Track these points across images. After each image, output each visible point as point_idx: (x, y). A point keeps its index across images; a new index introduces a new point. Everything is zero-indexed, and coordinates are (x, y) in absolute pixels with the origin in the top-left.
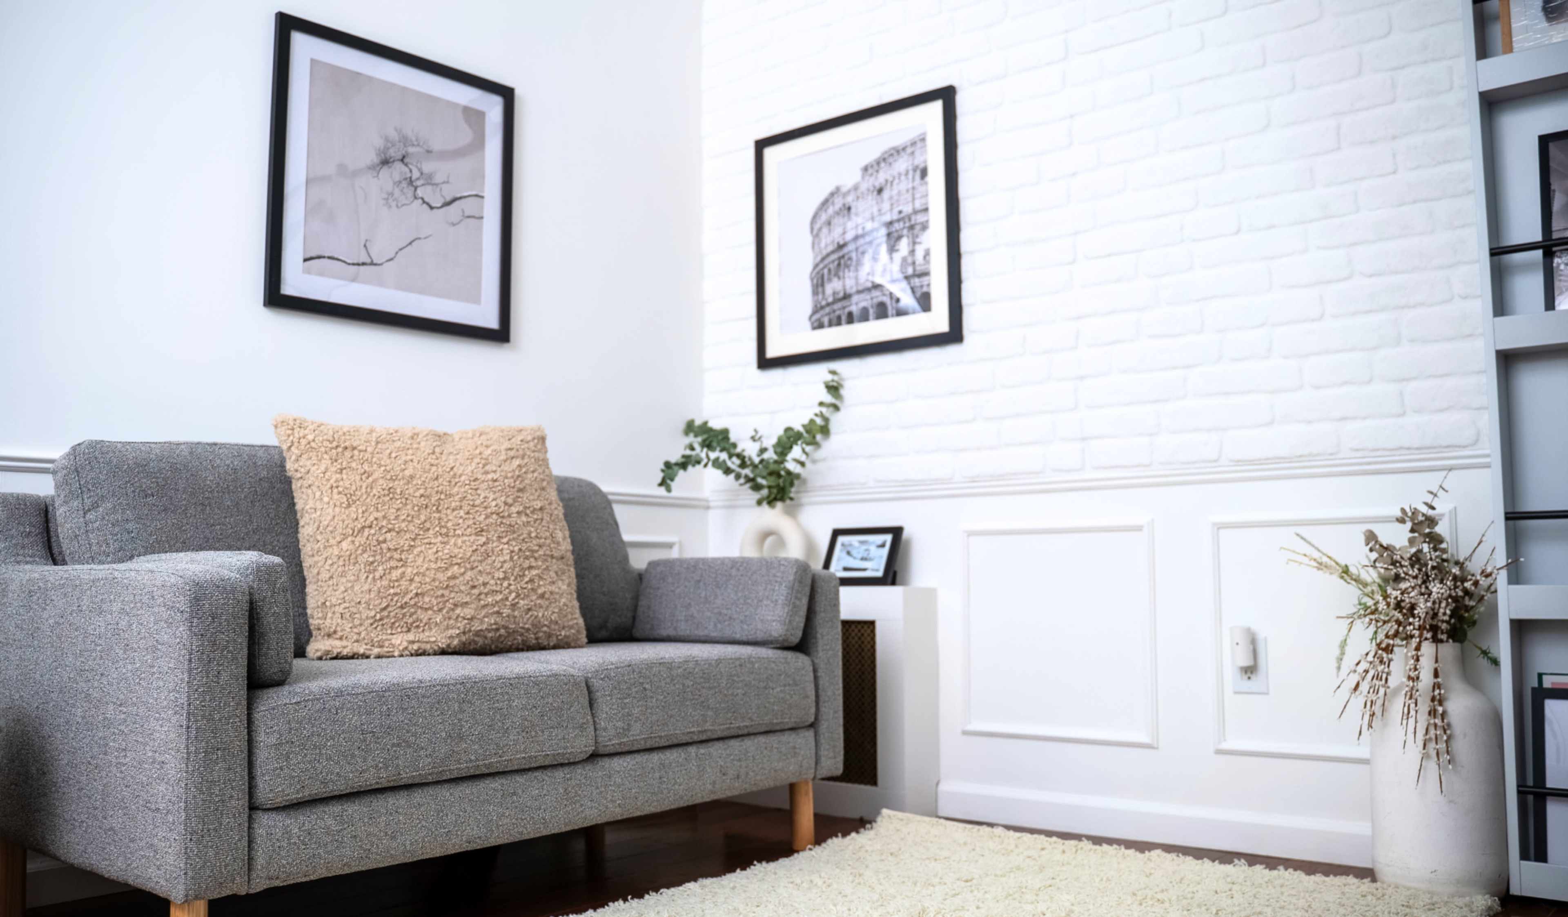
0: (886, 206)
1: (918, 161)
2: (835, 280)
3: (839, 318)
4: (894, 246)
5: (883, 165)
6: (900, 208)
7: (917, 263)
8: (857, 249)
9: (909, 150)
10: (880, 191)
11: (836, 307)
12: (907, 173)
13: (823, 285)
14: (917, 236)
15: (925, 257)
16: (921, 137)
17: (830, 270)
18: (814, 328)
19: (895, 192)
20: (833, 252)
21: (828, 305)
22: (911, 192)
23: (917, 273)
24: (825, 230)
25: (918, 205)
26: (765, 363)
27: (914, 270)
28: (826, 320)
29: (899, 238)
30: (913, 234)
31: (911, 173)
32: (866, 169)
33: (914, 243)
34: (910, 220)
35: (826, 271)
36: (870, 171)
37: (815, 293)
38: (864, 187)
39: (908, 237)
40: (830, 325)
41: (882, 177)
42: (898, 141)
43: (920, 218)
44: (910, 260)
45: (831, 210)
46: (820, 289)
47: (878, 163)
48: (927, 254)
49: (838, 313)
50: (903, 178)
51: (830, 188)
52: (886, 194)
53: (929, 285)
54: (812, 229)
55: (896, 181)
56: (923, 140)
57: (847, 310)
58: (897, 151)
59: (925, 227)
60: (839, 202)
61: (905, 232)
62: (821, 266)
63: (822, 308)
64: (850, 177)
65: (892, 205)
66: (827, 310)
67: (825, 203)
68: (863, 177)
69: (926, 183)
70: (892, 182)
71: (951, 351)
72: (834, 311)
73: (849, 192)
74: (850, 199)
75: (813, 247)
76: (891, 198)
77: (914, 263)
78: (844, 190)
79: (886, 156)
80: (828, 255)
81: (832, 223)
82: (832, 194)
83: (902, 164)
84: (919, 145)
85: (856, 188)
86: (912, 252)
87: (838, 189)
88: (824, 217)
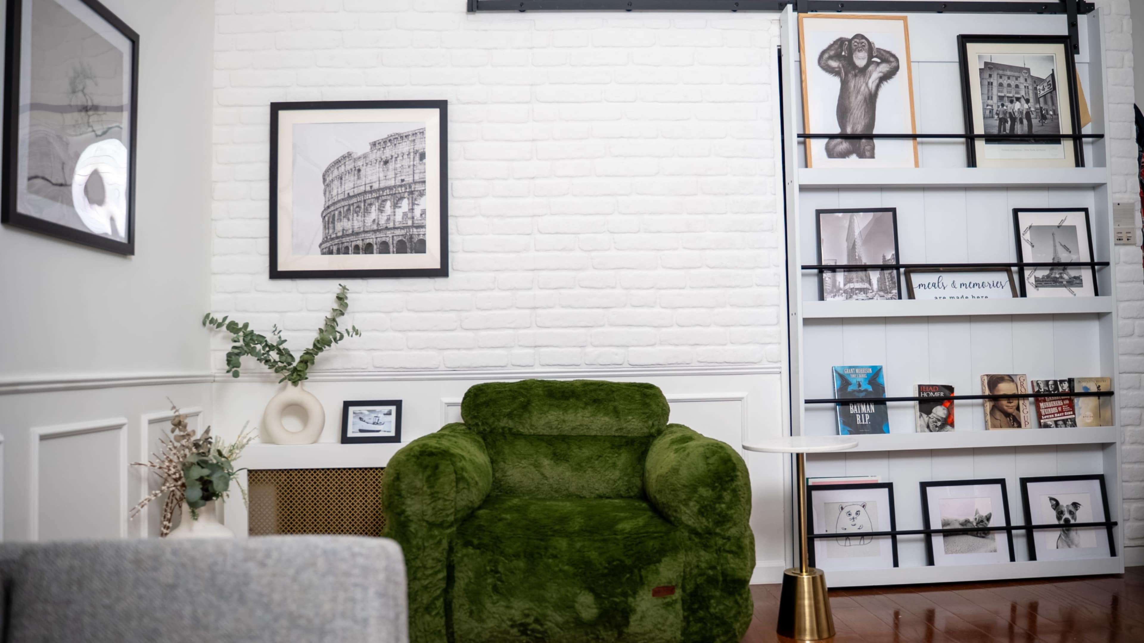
0: (391, 174)
1: (418, 147)
2: (345, 220)
3: (347, 248)
4: (397, 204)
5: (389, 144)
6: (403, 178)
7: (415, 218)
8: (365, 201)
9: (411, 138)
10: (386, 162)
11: (344, 240)
12: (409, 154)
13: (333, 222)
14: (415, 200)
15: (421, 215)
16: (421, 131)
17: (340, 212)
18: (323, 253)
19: (398, 166)
20: (343, 200)
21: (337, 238)
22: (412, 167)
23: (415, 225)
24: (336, 183)
25: (417, 178)
26: (275, 274)
27: (413, 223)
28: (335, 248)
29: (402, 198)
30: (412, 197)
31: (412, 154)
32: (374, 144)
33: (413, 204)
34: (410, 187)
35: (337, 213)
36: (378, 146)
37: (326, 227)
38: (372, 157)
39: (408, 199)
40: (338, 252)
41: (388, 153)
42: (403, 130)
43: (418, 187)
44: (410, 215)
45: (342, 169)
46: (331, 225)
47: (385, 142)
48: (423, 213)
49: (346, 244)
50: (405, 156)
51: (344, 152)
52: (391, 166)
53: (424, 235)
54: (324, 180)
55: (400, 158)
56: (423, 133)
57: (354, 244)
58: (402, 137)
59: (422, 194)
60: (350, 165)
61: (406, 195)
62: (332, 208)
63: (332, 239)
64: (361, 148)
65: (396, 174)
66: (336, 241)
67: (338, 162)
68: (372, 151)
69: (425, 164)
70: (396, 158)
71: (439, 282)
72: (342, 243)
73: (360, 158)
74: (360, 163)
75: (325, 194)
76: (395, 169)
77: (413, 218)
78: (355, 156)
79: (392, 138)
80: (339, 201)
81: (343, 179)
82: (344, 157)
83: (405, 147)
84: (419, 136)
85: (365, 156)
86: (412, 210)
87: (349, 155)
88: (336, 173)
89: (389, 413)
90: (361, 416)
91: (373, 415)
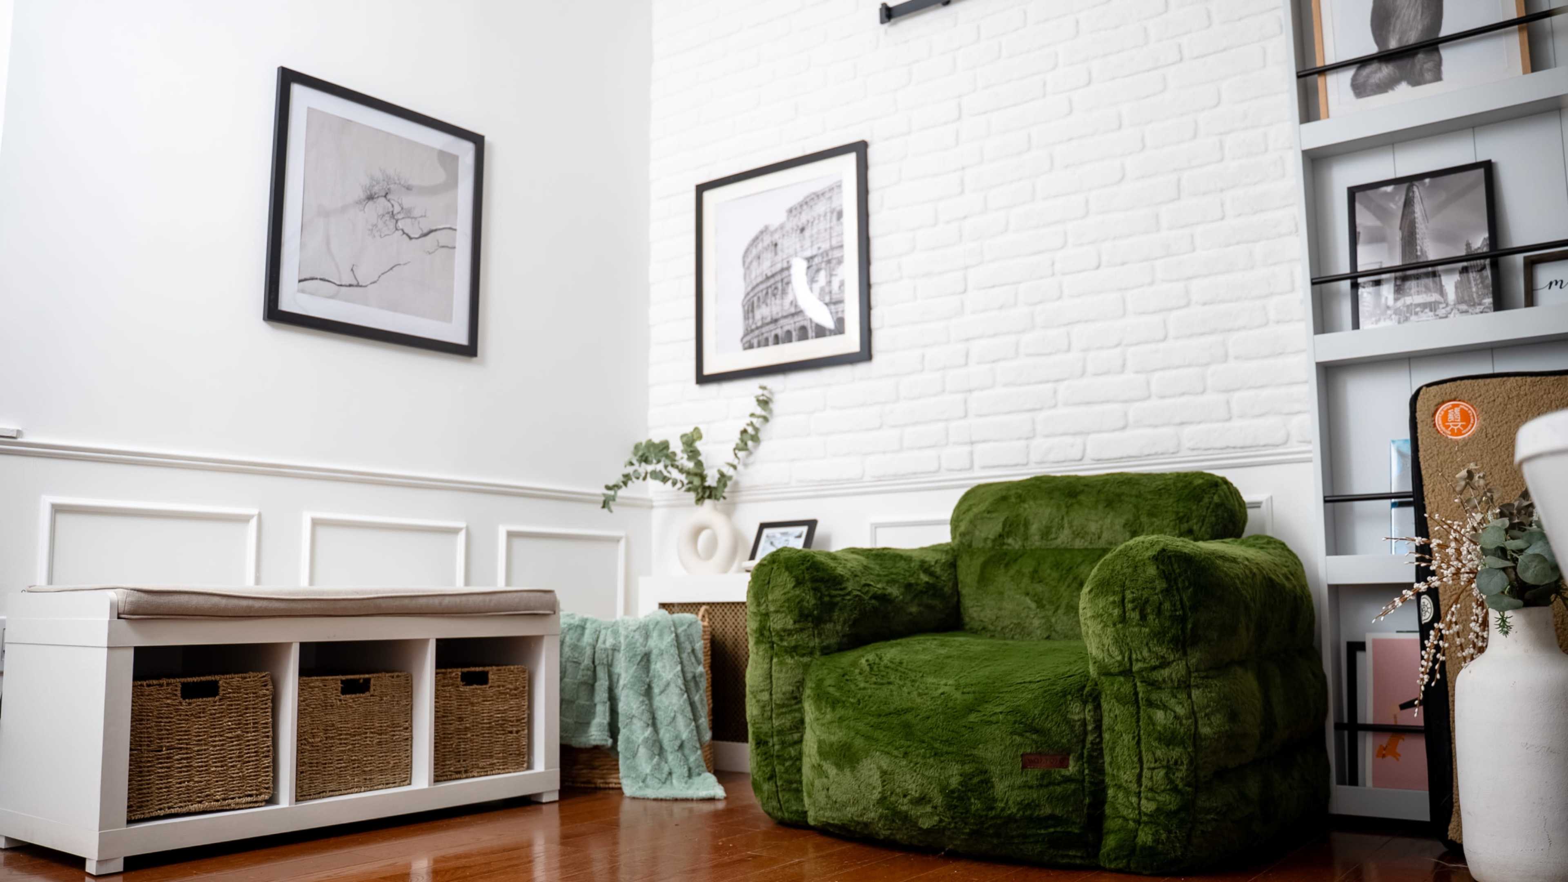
0: (807, 243)
1: (835, 204)
2: (764, 306)
3: (767, 339)
4: (813, 278)
5: (805, 207)
6: (819, 245)
7: (833, 292)
8: (782, 280)
9: (827, 195)
10: (802, 230)
11: (764, 330)
12: (825, 215)
13: (753, 311)
14: (833, 269)
15: (840, 287)
16: (839, 184)
17: (759, 298)
18: (745, 349)
19: (815, 231)
20: (762, 282)
21: (757, 328)
22: (828, 231)
23: (834, 301)
24: (755, 264)
25: (834, 243)
26: (702, 379)
27: (831, 299)
28: (755, 342)
29: (818, 270)
30: (830, 268)
31: (829, 215)
32: (790, 211)
33: (831, 275)
34: (827, 255)
35: (755, 299)
36: (794, 212)
37: (746, 318)
38: (788, 227)
39: (826, 270)
40: (759, 346)
41: (804, 218)
42: (818, 187)
43: (836, 254)
44: (827, 290)
45: (760, 246)
46: (751, 315)
47: (801, 206)
48: (842, 284)
49: (765, 335)
50: (822, 219)
51: (760, 227)
52: (807, 233)
53: (843, 311)
54: (744, 262)
55: (816, 222)
56: (839, 186)
57: (773, 333)
58: (817, 196)
59: (840, 261)
60: (767, 240)
61: (823, 265)
62: (752, 294)
63: (752, 331)
64: (776, 217)
65: (812, 242)
66: (757, 332)
67: (756, 240)
68: (788, 219)
69: (842, 224)
70: (812, 223)
71: (861, 369)
72: (762, 334)
73: (776, 230)
74: (776, 236)
75: (745, 278)
76: (812, 236)
77: (830, 292)
78: (772, 228)
79: (808, 200)
80: (757, 285)
81: (761, 258)
82: (762, 232)
83: (821, 207)
84: (836, 190)
85: (782, 227)
86: (829, 283)
87: (766, 228)
88: (754, 252)
89: (799, 536)
90: (773, 540)
91: (785, 538)
